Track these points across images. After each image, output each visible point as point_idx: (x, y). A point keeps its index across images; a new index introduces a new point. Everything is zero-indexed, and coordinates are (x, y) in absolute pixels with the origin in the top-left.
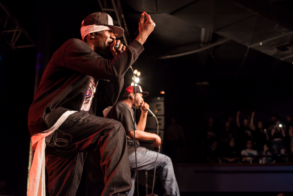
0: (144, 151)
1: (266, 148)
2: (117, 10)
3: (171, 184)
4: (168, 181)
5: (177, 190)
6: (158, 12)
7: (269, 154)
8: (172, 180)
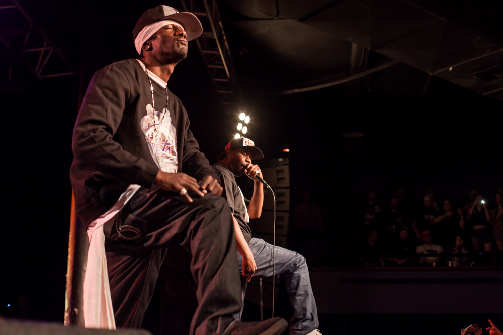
0: (261, 244)
1: (458, 241)
2: (212, 15)
3: (304, 301)
4: (300, 295)
5: (314, 311)
6: (279, 17)
7: (464, 251)
8: (306, 294)
